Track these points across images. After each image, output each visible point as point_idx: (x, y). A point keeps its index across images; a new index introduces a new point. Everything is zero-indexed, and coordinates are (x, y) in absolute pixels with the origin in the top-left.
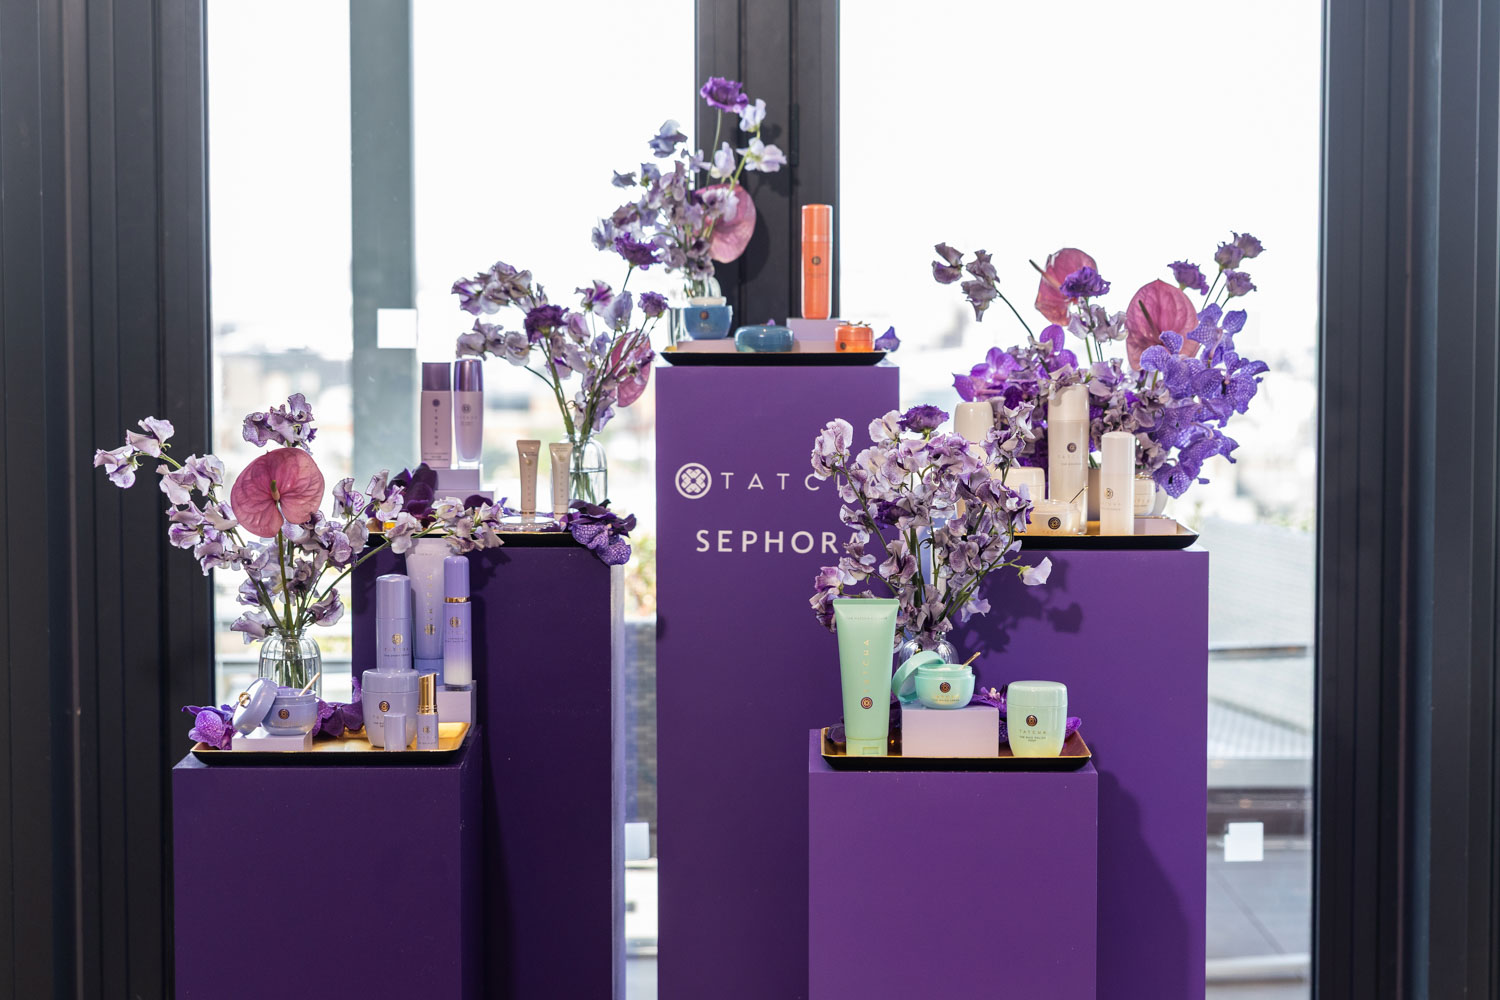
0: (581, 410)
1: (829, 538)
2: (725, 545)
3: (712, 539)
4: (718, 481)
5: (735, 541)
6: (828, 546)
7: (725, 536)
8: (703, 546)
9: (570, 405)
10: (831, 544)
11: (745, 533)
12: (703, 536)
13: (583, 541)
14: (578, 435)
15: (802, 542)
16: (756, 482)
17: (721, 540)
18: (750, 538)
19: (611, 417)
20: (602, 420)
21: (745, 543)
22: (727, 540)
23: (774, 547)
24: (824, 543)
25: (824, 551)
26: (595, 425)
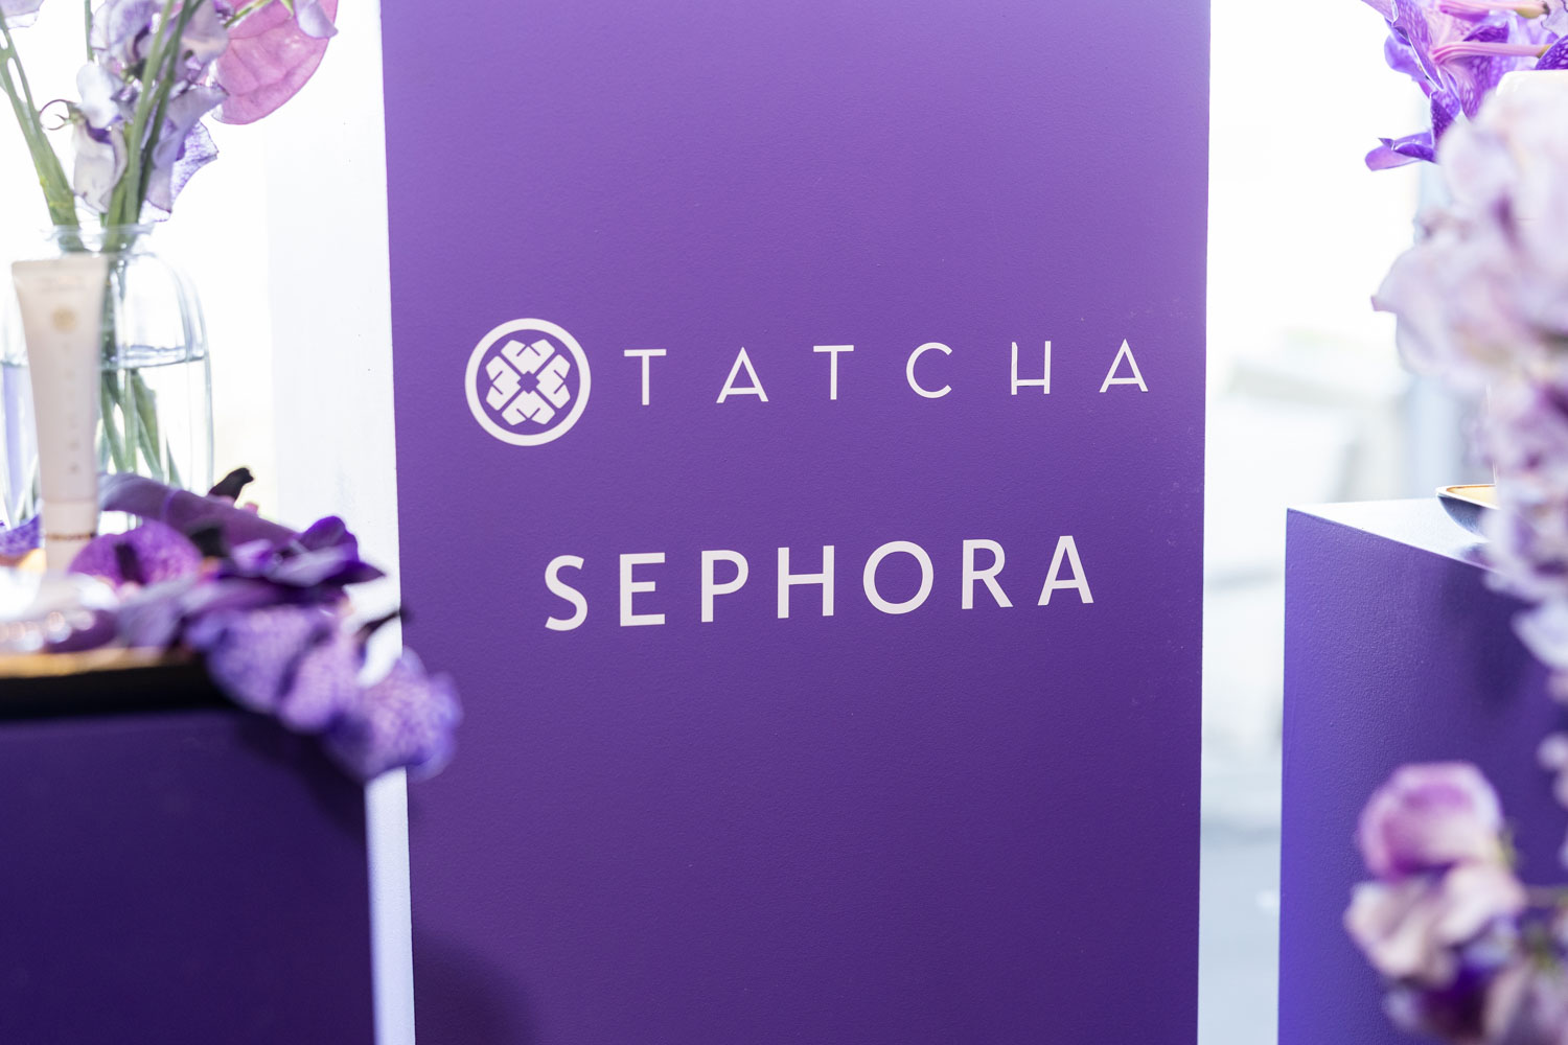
0: (101, 136)
1: (983, 560)
2: (641, 604)
3: (599, 584)
4: (613, 377)
5: (674, 589)
6: (979, 586)
7: (640, 573)
8: (568, 610)
9: (49, 120)
10: (989, 576)
11: (709, 558)
12: (565, 575)
13: (258, 693)
14: (91, 230)
15: (897, 578)
16: (743, 379)
17: (628, 588)
18: (725, 572)
19: (205, 159)
20: (178, 168)
21: (710, 590)
22: (650, 586)
23: (805, 598)
24: (969, 575)
25: (967, 602)
26: (155, 190)
